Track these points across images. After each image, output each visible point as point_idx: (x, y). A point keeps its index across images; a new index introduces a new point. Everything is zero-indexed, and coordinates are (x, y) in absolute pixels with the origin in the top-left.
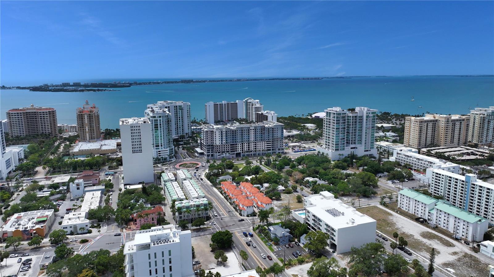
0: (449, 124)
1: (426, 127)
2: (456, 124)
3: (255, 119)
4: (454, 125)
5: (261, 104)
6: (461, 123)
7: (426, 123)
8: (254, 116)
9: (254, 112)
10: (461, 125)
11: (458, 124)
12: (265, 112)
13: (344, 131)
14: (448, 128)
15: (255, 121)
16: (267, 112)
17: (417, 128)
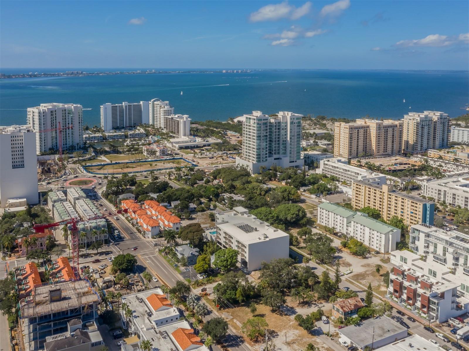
0: (381, 131)
1: (356, 134)
2: (389, 130)
3: (163, 125)
4: (386, 132)
5: (171, 107)
6: (393, 129)
7: (357, 130)
8: (162, 121)
9: (163, 116)
10: (393, 131)
11: (390, 130)
12: (176, 116)
13: (266, 139)
14: (381, 135)
15: (163, 127)
16: (178, 116)
17: (347, 136)
